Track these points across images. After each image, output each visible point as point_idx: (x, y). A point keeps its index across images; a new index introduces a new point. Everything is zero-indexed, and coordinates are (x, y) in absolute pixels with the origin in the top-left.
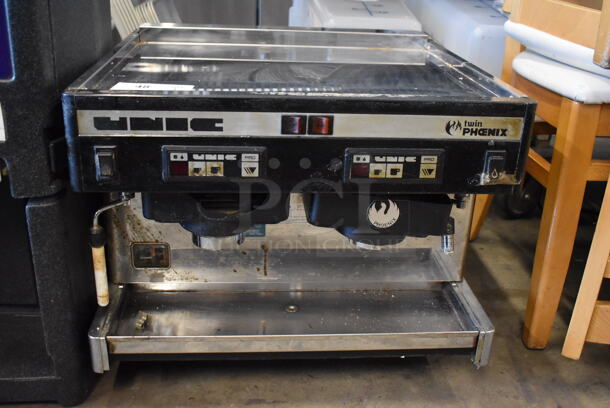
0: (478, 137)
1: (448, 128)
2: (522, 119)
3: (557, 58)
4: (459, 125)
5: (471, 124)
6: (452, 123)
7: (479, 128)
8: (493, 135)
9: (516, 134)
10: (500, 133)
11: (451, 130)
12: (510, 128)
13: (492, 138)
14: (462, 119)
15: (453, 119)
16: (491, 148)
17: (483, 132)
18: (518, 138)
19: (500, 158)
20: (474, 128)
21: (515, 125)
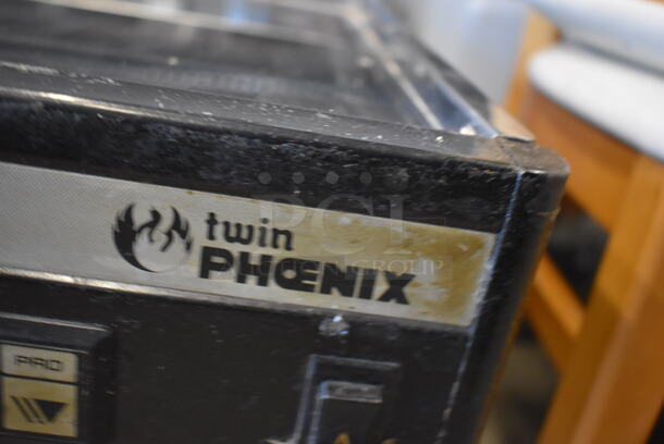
0: (274, 295)
1: (125, 236)
2: (490, 240)
3: (638, 53)
4: (179, 227)
5: (237, 234)
6: (141, 217)
7: (279, 254)
8: (347, 292)
9: (455, 302)
10: (381, 287)
11: (142, 247)
12: (425, 270)
13: (338, 305)
14: (195, 205)
15: (146, 197)
16: (331, 344)
17: (298, 274)
18: (466, 317)
19: (368, 394)
20: (256, 252)
21: (454, 257)
